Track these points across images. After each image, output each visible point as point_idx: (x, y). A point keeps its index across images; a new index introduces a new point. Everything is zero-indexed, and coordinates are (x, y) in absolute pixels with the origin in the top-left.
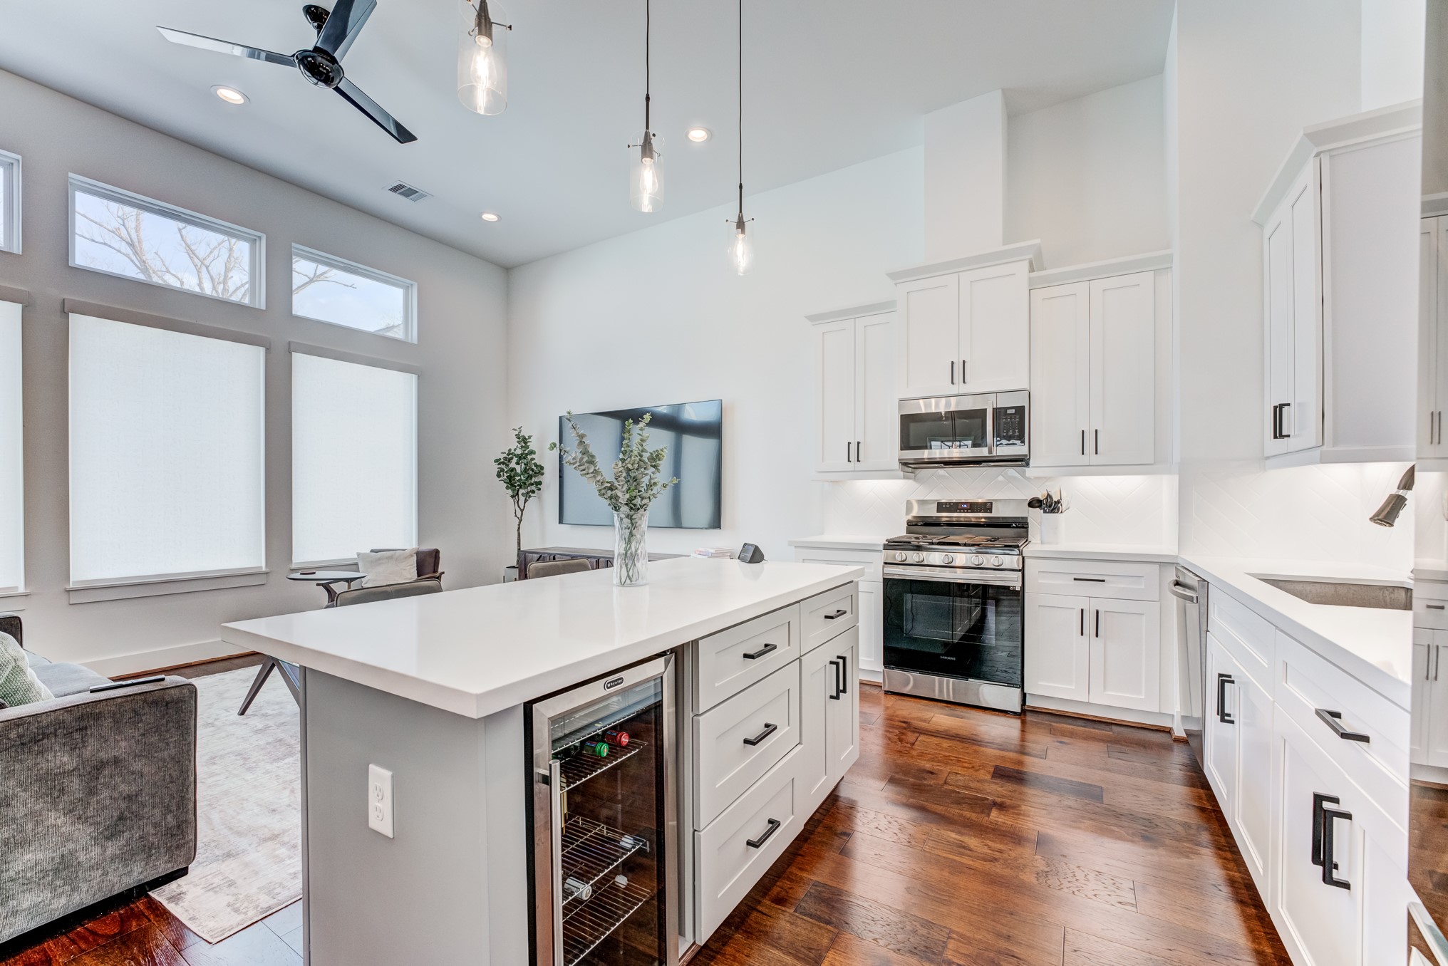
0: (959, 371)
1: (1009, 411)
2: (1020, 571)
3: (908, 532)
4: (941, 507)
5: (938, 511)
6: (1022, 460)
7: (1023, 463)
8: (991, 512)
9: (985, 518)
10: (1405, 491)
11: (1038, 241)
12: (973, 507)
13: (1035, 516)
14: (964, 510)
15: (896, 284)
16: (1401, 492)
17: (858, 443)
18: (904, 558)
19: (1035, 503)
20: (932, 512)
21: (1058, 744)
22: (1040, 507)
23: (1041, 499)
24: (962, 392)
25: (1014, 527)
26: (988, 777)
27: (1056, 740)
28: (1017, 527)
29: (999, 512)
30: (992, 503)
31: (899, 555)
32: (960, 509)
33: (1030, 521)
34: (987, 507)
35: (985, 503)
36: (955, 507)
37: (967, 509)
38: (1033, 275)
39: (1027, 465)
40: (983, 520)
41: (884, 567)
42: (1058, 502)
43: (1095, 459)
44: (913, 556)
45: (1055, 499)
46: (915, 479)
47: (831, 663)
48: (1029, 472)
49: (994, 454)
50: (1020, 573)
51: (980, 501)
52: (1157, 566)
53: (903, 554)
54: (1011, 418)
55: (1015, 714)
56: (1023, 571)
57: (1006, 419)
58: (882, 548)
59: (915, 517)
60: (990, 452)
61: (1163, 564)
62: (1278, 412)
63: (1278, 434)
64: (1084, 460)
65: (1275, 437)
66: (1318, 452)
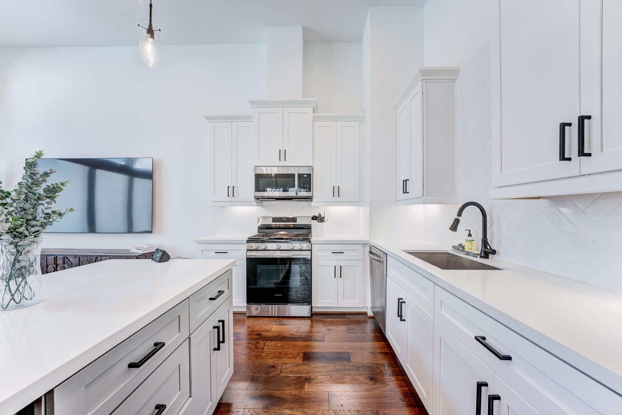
0: (283, 155)
1: (305, 176)
2: (310, 250)
3: (259, 232)
4: (275, 220)
5: (273, 222)
6: (309, 199)
7: (310, 200)
8: (296, 222)
9: (293, 225)
10: (459, 217)
11: (317, 99)
12: (288, 220)
13: (314, 223)
14: (284, 221)
15: (253, 107)
16: (458, 218)
17: (233, 187)
18: (257, 247)
19: (314, 218)
20: (270, 222)
21: (328, 331)
22: (316, 219)
23: (317, 216)
24: (284, 165)
25: (305, 229)
26: (301, 361)
27: (326, 329)
28: (307, 229)
29: (299, 222)
30: (296, 218)
31: (254, 246)
32: (283, 221)
33: (312, 226)
34: (294, 220)
35: (294, 218)
36: (280, 220)
37: (286, 221)
38: (315, 114)
39: (312, 200)
40: (292, 226)
41: (247, 252)
42: (324, 217)
43: (338, 199)
44: (262, 246)
45: (322, 216)
46: (262, 206)
47: (214, 327)
48: (313, 204)
49: (298, 195)
50: (310, 251)
51: (291, 217)
52: (362, 245)
53: (257, 245)
54: (305, 179)
55: (308, 317)
56: (311, 250)
57: (303, 179)
58: (246, 242)
59: (262, 225)
60: (297, 194)
61: (364, 245)
62: (405, 182)
63: (405, 192)
64: (334, 199)
65: (404, 193)
66: (422, 199)
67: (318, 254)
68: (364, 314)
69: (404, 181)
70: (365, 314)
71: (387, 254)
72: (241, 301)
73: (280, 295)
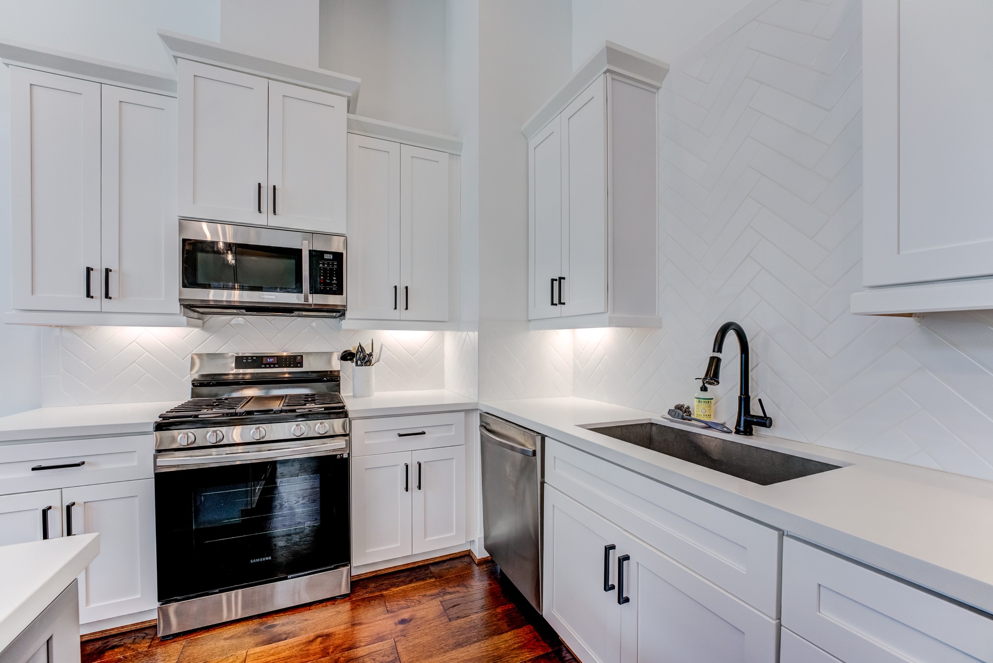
0: (267, 197)
1: (326, 256)
2: (346, 436)
3: (194, 394)
4: (241, 361)
5: (237, 367)
6: (338, 311)
7: (338, 314)
8: (302, 366)
9: (290, 373)
10: (719, 354)
11: (359, 80)
12: (281, 361)
13: (347, 369)
14: (269, 365)
15: (176, 57)
16: (716, 354)
17: (108, 271)
18: (192, 438)
19: (347, 356)
20: (230, 369)
21: (401, 627)
22: (351, 360)
23: (355, 352)
24: (272, 224)
25: (325, 381)
27: (396, 621)
28: (328, 381)
29: (310, 366)
30: (302, 356)
31: (181, 437)
32: (265, 364)
33: (341, 374)
34: (295, 360)
35: (295, 357)
36: (258, 361)
37: (274, 364)
38: (352, 116)
39: (343, 314)
40: (287, 376)
41: (155, 458)
42: (371, 355)
43: (405, 315)
44: (209, 435)
45: (368, 351)
48: (346, 324)
49: (310, 302)
50: (344, 440)
51: (285, 354)
52: (461, 415)
53: (190, 434)
54: (328, 265)
55: (344, 597)
56: (349, 435)
57: (323, 264)
58: (151, 428)
59: (203, 376)
60: (306, 299)
61: (468, 411)
62: (556, 284)
63: (556, 301)
64: (396, 314)
65: (553, 304)
66: (607, 316)
67: (367, 442)
68: (465, 556)
69: (553, 280)
70: (468, 554)
71: (543, 438)
72: (139, 596)
73: (267, 558)
